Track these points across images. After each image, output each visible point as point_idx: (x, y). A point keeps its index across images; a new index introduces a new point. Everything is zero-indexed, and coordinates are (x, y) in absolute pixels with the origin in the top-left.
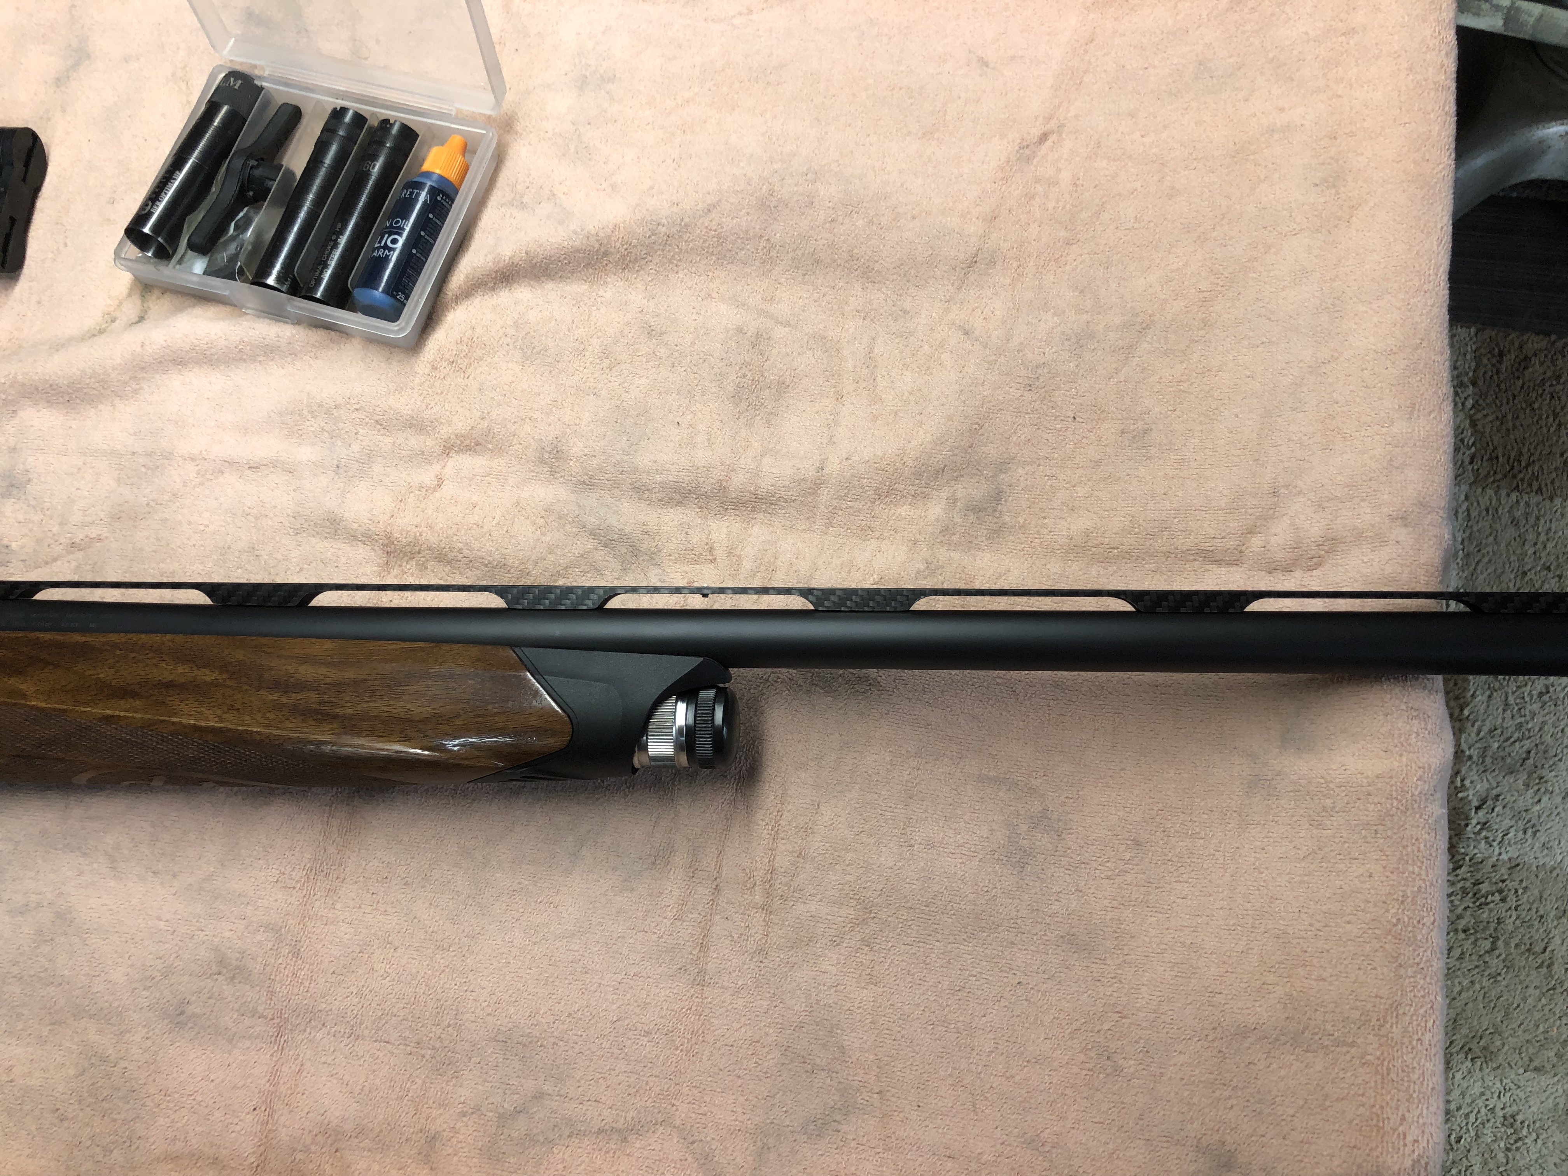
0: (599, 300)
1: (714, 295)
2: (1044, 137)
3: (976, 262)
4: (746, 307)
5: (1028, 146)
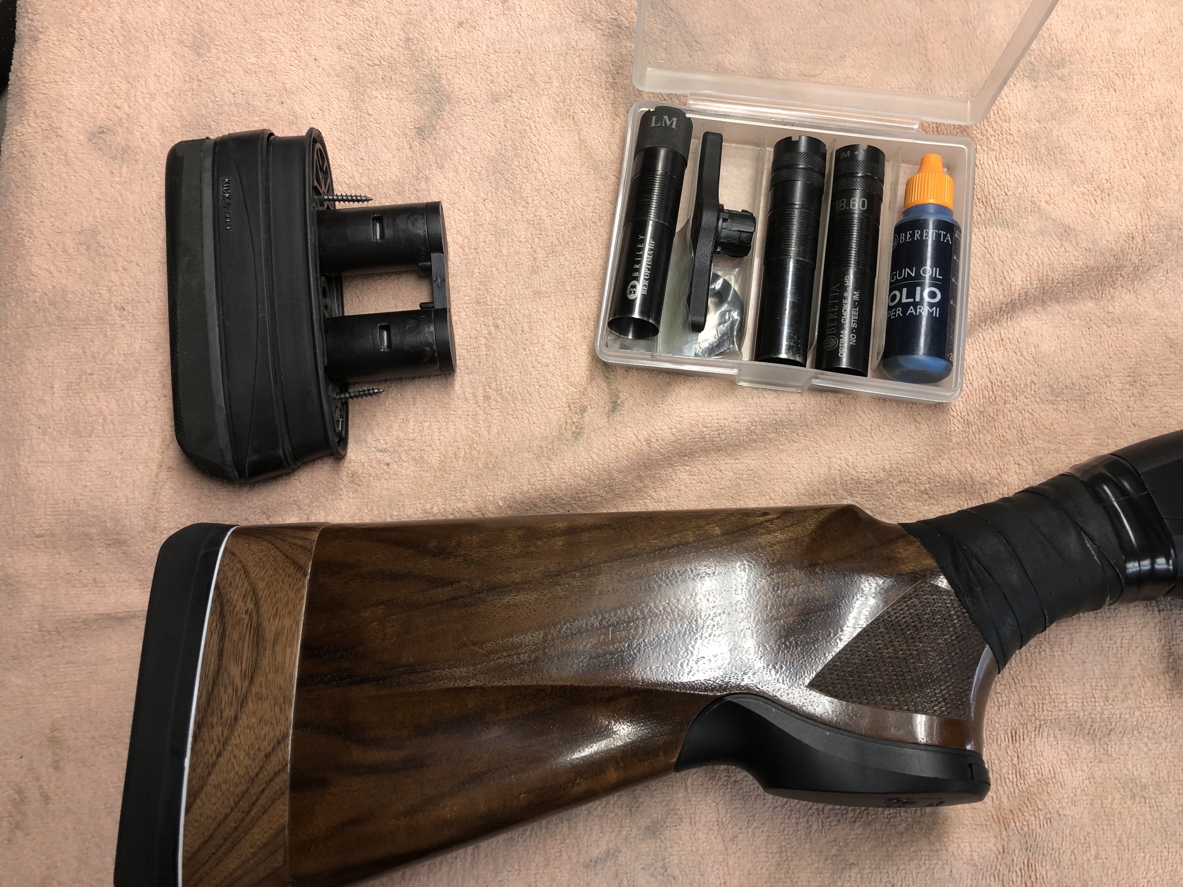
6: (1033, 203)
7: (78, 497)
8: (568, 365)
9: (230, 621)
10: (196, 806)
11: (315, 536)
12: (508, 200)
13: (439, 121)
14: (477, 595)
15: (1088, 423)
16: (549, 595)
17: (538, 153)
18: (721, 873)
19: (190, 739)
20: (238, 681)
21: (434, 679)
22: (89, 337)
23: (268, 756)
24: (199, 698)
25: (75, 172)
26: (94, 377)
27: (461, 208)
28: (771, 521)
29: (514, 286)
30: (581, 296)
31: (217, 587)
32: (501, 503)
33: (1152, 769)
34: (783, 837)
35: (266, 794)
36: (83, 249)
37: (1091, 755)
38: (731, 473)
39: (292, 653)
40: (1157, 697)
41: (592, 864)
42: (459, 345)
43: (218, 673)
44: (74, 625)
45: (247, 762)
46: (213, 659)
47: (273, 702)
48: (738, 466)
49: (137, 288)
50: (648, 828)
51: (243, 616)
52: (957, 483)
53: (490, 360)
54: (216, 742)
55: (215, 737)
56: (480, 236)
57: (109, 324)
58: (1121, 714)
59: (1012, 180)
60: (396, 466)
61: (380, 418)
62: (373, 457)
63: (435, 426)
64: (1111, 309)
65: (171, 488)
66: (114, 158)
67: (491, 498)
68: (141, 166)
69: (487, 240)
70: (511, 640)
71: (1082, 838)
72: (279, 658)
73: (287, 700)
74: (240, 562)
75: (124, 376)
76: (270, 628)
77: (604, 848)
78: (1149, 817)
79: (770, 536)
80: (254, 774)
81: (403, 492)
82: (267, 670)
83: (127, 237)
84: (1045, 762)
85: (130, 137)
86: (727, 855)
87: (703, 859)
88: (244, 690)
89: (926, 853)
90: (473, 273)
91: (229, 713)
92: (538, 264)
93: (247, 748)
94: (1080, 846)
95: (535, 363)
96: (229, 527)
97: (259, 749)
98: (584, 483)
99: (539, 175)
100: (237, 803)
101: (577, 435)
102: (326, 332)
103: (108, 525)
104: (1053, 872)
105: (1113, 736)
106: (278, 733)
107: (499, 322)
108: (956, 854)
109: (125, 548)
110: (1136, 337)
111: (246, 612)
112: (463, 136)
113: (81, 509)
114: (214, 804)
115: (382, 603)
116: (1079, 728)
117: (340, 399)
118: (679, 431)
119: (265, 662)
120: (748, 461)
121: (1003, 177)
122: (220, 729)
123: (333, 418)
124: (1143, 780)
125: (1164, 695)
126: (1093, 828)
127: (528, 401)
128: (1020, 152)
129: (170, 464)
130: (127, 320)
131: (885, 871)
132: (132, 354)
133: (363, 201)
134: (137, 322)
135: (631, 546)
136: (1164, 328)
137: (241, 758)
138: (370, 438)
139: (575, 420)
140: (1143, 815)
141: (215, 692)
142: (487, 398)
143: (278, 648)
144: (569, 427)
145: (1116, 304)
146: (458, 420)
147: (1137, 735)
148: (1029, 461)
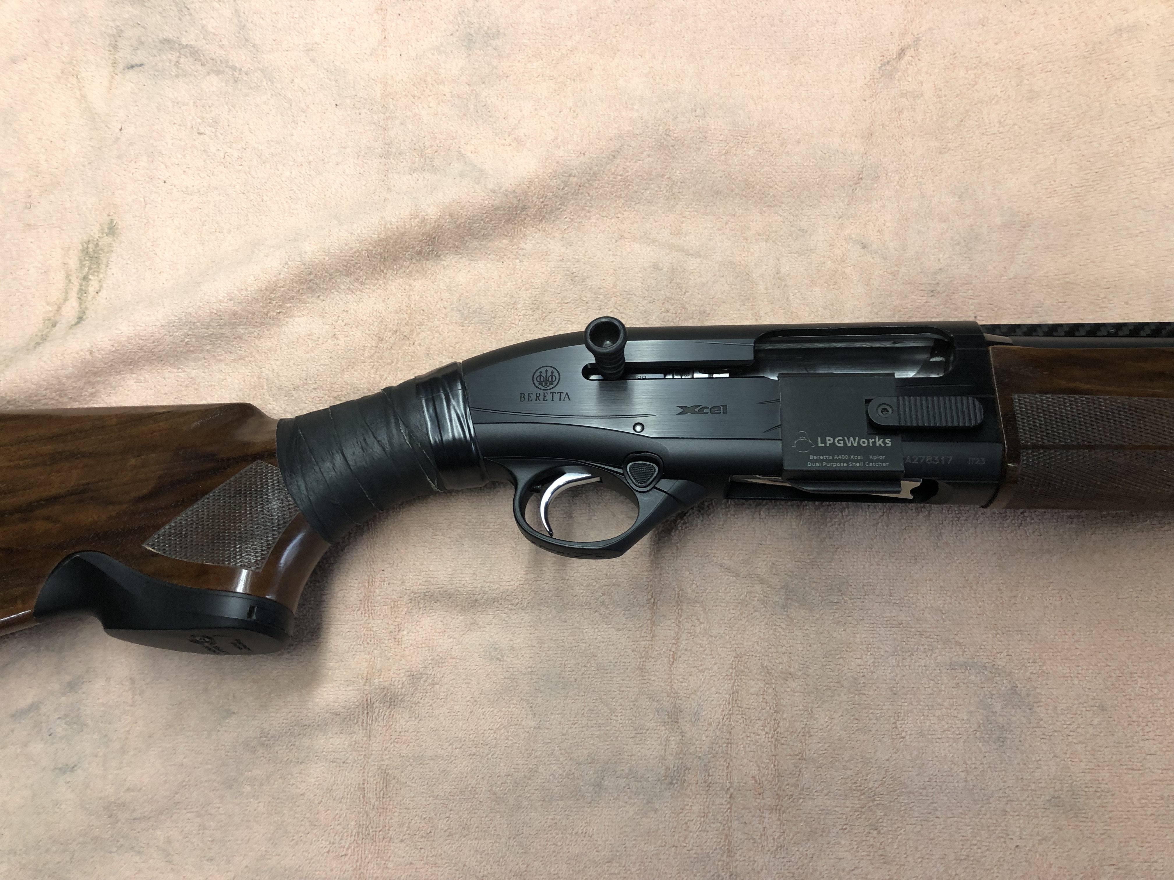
0: (520, 252)
1: (626, 235)
2: (902, 52)
3: (861, 178)
4: (657, 244)
5: (889, 62)
6: (459, 152)
8: (47, 287)
12: (13, 147)
30: (64, 228)
33: (511, 636)
34: (183, 692)
37: (462, 624)
41: (18, 715)
48: (180, 374)
58: (482, 587)
64: (523, 246)
71: (441, 694)
77: (30, 700)
84: (420, 630)
92: (31, 201)
94: (438, 701)
98: (33, 387)
101: (39, 345)
105: (479, 608)
116: (450, 600)
120: (189, 370)
124: (502, 646)
136: (568, 263)
144: (36, 338)
145: (528, 241)
147: (499, 606)
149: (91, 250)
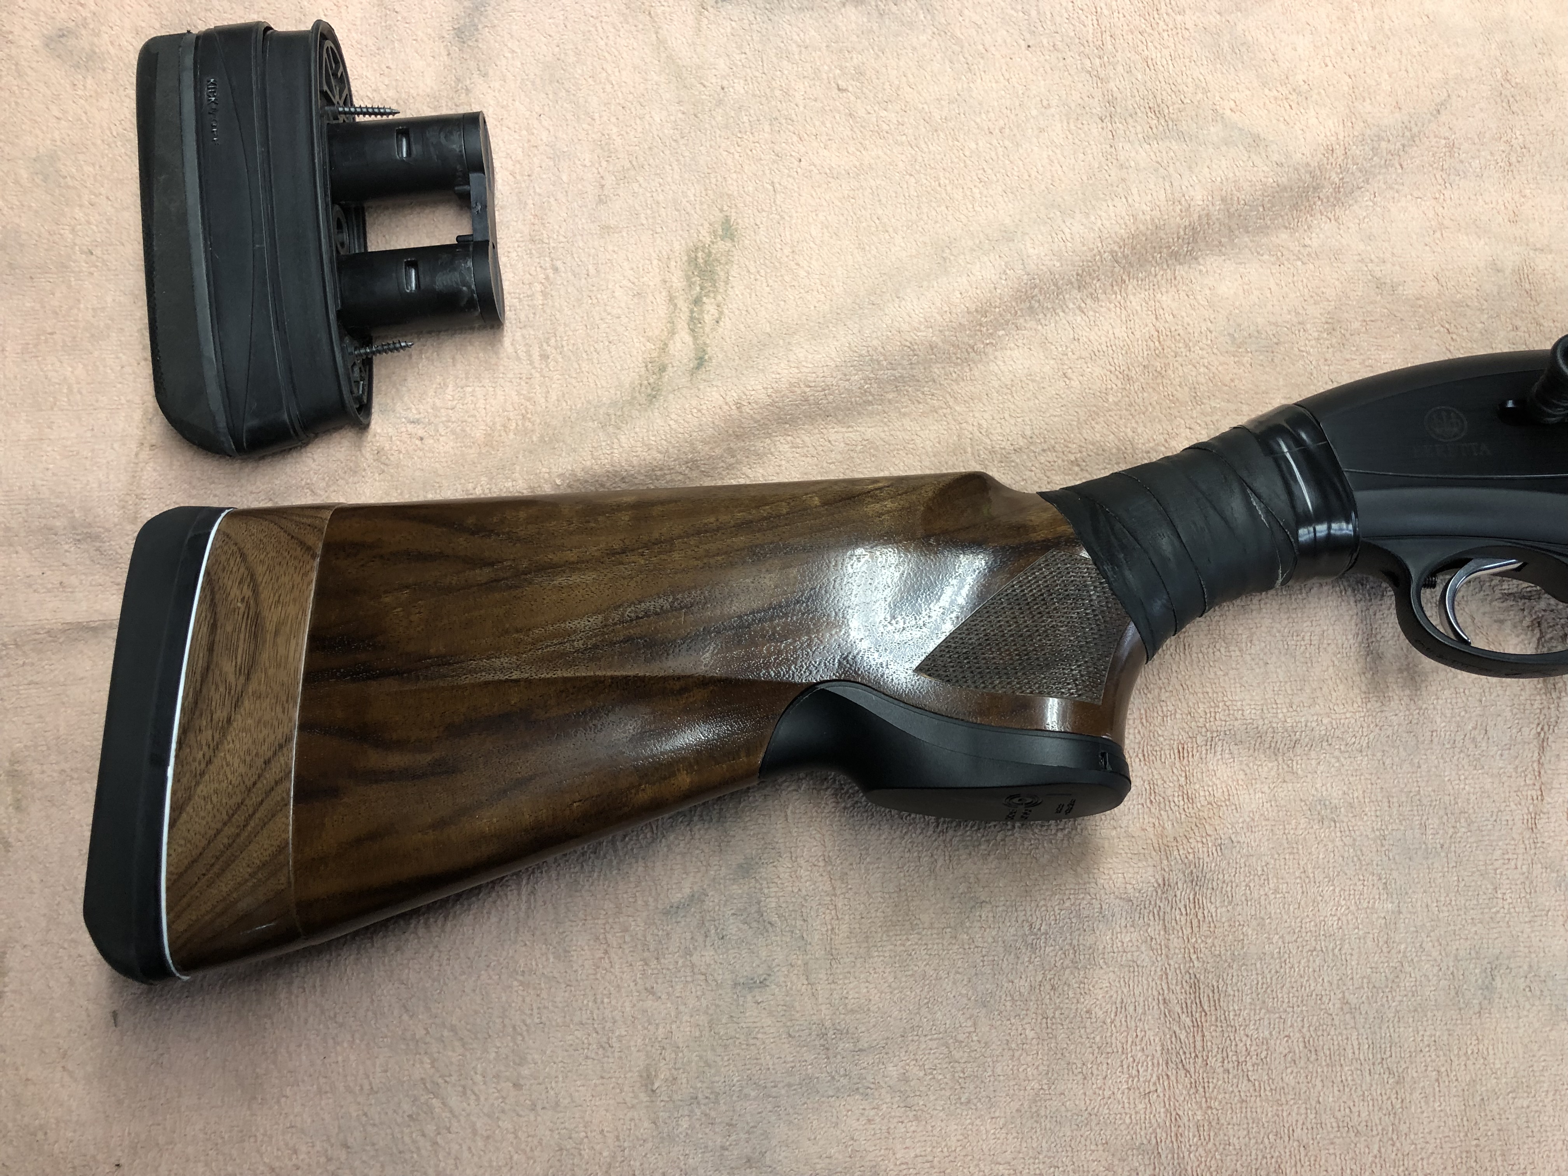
6: (1215, 111)
7: (39, 482)
8: (644, 316)
9: (222, 611)
10: (181, 820)
11: (328, 515)
12: (569, 116)
13: (482, 18)
14: (523, 577)
15: (1277, 379)
16: (610, 576)
17: (606, 60)
18: (828, 918)
19: (174, 746)
20: (231, 678)
21: (470, 672)
22: (48, 288)
23: (267, 762)
24: (185, 698)
25: (28, 84)
26: (54, 336)
27: (511, 125)
28: (880, 489)
29: (577, 220)
30: (659, 230)
31: (207, 573)
32: (558, 482)
33: (1345, 788)
34: (902, 875)
35: (265, 805)
36: (38, 180)
37: (1273, 773)
38: (842, 445)
39: (297, 644)
40: (1350, 702)
41: (672, 911)
42: (510, 293)
43: (207, 669)
44: (37, 637)
45: (242, 769)
46: (202, 654)
47: (274, 701)
48: (851, 435)
49: (108, 227)
50: (740, 866)
51: (239, 604)
52: (1114, 451)
53: (548, 311)
54: (205, 748)
55: (204, 742)
56: (535, 159)
57: (73, 272)
58: (1307, 721)
59: (1190, 85)
60: (431, 441)
61: (411, 382)
62: (403, 429)
63: (479, 392)
64: (1307, 241)
65: (155, 470)
66: (77, 66)
67: (547, 476)
68: (110, 77)
69: (544, 165)
70: (563, 625)
71: (1259, 869)
72: (282, 651)
73: (290, 698)
74: (236, 544)
75: (93, 336)
76: (271, 617)
77: (687, 891)
78: (1339, 843)
79: (878, 506)
80: (251, 783)
81: (441, 472)
82: (267, 664)
83: (93, 165)
84: (1218, 782)
85: (95, 40)
86: (835, 895)
87: (806, 900)
88: (239, 688)
89: (1072, 886)
90: (526, 203)
91: (220, 715)
92: (606, 192)
93: (242, 754)
94: (1256, 878)
95: (604, 314)
96: (222, 510)
97: (257, 754)
98: (659, 456)
99: (608, 87)
100: (231, 817)
101: (652, 398)
102: (339, 270)
103: (77, 515)
104: (1224, 909)
105: (1298, 750)
106: (280, 736)
107: (559, 264)
108: (1106, 886)
109: (98, 544)
110: (1335, 276)
111: (243, 599)
112: (512, 37)
113: (41, 496)
114: (203, 818)
115: (407, 587)
116: (1259, 740)
117: (361, 355)
118: (776, 392)
119: (265, 656)
120: (863, 429)
121: (1179, 80)
122: (210, 732)
123: (349, 379)
124: (1333, 801)
125: (1359, 700)
126: (1272, 857)
127: (595, 361)
128: (1199, 50)
129: (154, 442)
130: (97, 267)
131: (1022, 908)
132: (103, 309)
133: (388, 114)
134: (109, 270)
135: (712, 520)
136: (1370, 265)
137: (236, 765)
138: (399, 407)
139: (651, 381)
140: (1333, 841)
141: (204, 691)
142: (544, 357)
143: (280, 640)
144: (643, 389)
145: (1314, 235)
146: (508, 384)
147: (1327, 748)
148: (1203, 424)
149: (701, 261)
